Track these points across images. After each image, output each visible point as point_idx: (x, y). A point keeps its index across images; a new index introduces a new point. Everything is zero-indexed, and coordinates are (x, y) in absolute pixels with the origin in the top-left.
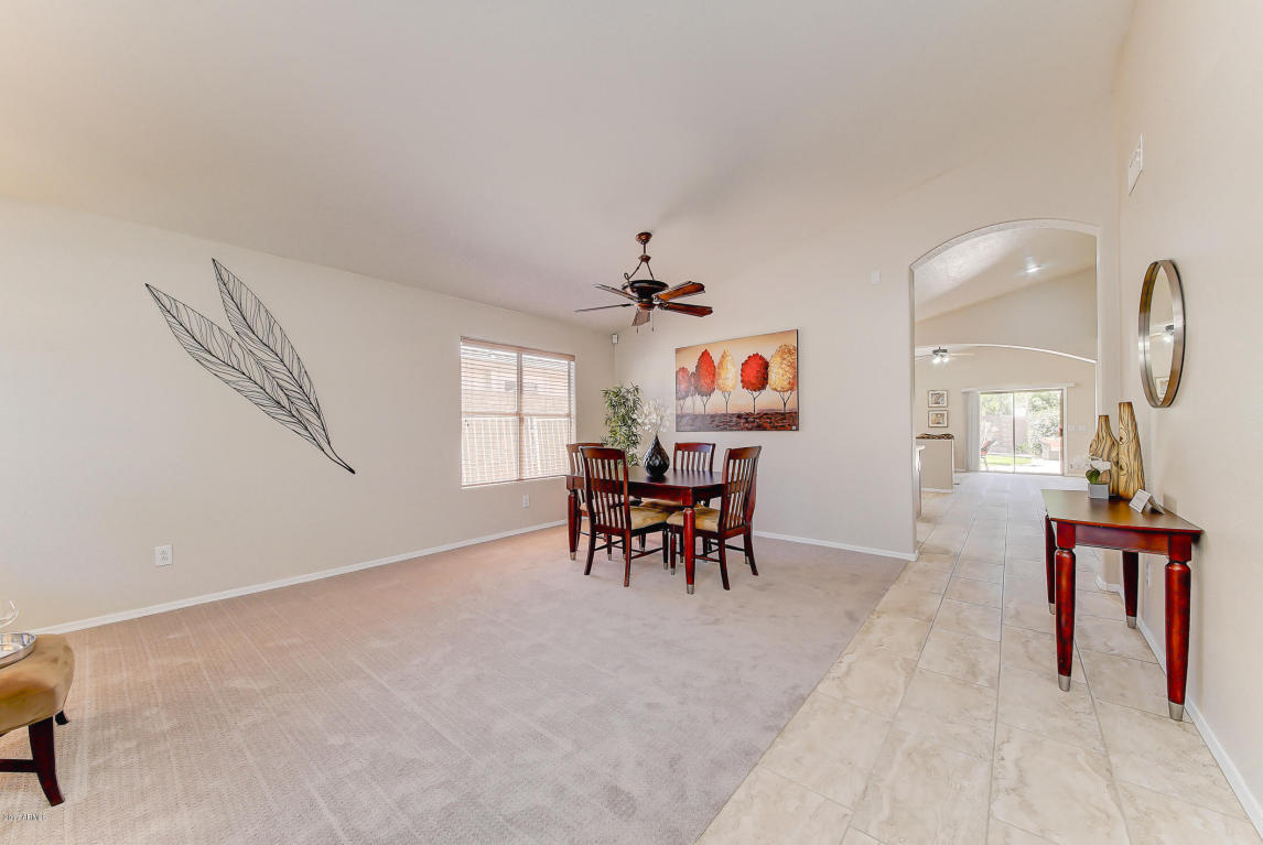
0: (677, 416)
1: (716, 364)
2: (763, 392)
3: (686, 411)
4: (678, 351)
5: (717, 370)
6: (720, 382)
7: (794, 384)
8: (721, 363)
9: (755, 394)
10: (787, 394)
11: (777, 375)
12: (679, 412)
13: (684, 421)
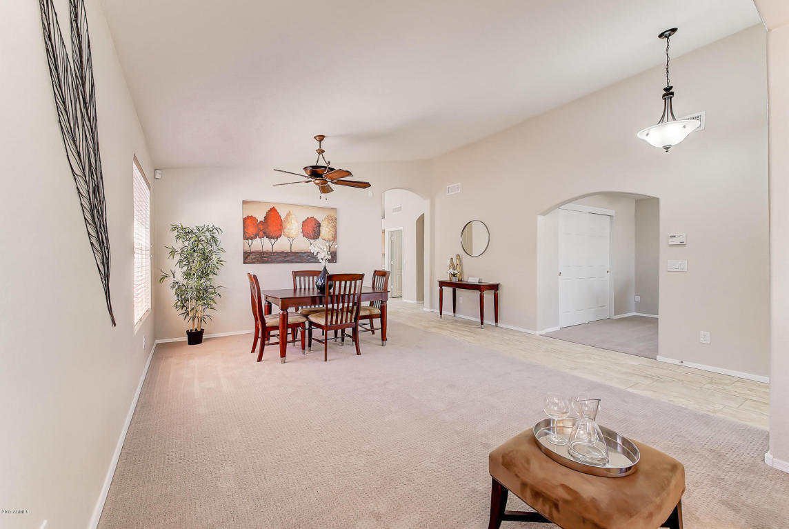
0: (245, 253)
1: (283, 218)
2: (317, 240)
3: (253, 249)
4: (245, 202)
5: (284, 223)
6: (286, 230)
7: (335, 238)
8: (286, 218)
9: (312, 241)
10: (331, 243)
11: (325, 231)
12: (248, 250)
13: (252, 256)
